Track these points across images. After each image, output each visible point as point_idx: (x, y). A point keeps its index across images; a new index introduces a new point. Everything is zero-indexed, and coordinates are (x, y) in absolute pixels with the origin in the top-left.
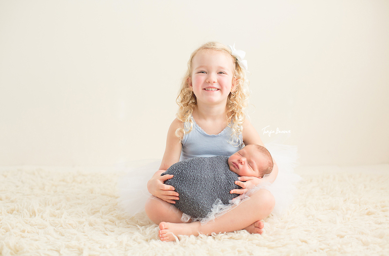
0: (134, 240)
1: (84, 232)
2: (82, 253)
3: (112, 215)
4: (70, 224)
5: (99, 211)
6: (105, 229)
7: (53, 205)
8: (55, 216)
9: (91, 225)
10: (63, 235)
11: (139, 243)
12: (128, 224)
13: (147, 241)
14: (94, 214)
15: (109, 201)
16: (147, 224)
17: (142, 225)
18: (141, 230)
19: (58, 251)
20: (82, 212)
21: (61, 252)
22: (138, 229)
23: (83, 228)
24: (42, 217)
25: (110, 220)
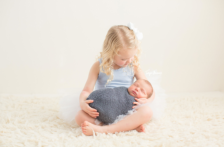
0: (69, 136)
1: (38, 132)
2: (38, 144)
3: (55, 122)
4: (30, 128)
5: (47, 120)
6: (52, 130)
7: (20, 116)
8: (21, 123)
9: (43, 128)
10: (26, 134)
11: (72, 138)
12: (65, 127)
13: (77, 137)
14: (44, 121)
15: (54, 114)
16: (77, 127)
17: (73, 128)
18: (73, 130)
19: (23, 143)
20: (38, 121)
21: (25, 144)
22: (71, 130)
23: (38, 130)
24: (13, 124)
25: (54, 125)
